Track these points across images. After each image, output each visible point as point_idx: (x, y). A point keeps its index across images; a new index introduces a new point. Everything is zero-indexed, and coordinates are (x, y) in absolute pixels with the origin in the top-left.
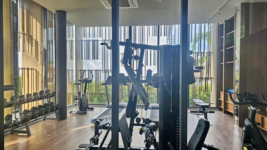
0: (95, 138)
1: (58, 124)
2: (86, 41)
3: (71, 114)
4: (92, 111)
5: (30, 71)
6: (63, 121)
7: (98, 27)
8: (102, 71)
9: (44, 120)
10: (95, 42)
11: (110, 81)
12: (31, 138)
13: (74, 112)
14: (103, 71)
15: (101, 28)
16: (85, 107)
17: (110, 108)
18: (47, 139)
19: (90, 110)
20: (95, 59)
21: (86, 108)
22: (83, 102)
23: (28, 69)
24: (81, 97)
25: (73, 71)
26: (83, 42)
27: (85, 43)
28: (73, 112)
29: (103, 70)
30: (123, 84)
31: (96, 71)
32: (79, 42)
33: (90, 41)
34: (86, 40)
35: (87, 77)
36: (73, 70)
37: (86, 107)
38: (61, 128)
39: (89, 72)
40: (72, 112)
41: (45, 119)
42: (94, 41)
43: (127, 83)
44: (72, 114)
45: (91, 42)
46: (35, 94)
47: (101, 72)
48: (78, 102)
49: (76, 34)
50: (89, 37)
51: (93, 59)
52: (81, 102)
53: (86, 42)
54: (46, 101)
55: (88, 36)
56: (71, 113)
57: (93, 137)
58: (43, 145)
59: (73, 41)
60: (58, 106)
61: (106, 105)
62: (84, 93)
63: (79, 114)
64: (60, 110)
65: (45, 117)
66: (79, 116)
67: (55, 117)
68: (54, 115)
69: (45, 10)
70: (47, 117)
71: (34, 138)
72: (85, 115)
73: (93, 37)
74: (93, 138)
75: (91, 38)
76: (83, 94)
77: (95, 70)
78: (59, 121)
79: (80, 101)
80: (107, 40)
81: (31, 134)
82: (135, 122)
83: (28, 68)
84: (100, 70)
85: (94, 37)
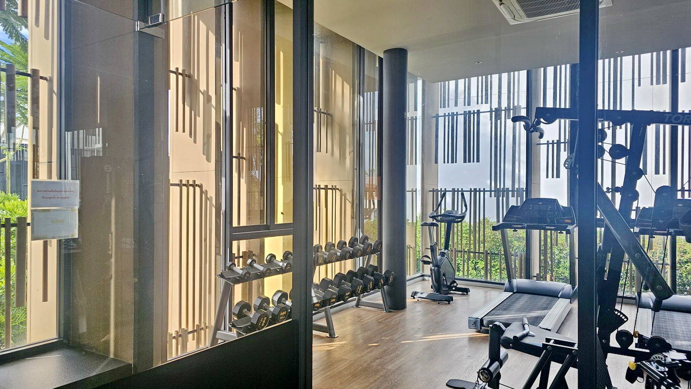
0: (492, 369)
1: (389, 320)
2: (449, 115)
3: (414, 298)
4: (464, 297)
5: (330, 192)
6: (399, 315)
7: (480, 77)
8: (491, 191)
9: (357, 305)
10: (470, 117)
11: (514, 219)
12: (336, 344)
13: (422, 293)
14: (493, 193)
15: (487, 79)
16: (448, 284)
17: (514, 293)
18: (370, 352)
19: (460, 293)
20: (469, 161)
21: (450, 288)
22: (442, 271)
23: (326, 188)
24: (439, 257)
25: (414, 193)
26: (441, 120)
27: (445, 122)
28: (419, 295)
29: (493, 189)
30: (551, 230)
31: (473, 193)
32: (430, 120)
33: (457, 114)
34: (447, 114)
35: (449, 208)
36: (414, 190)
37: (451, 284)
38: (397, 329)
39: (453, 195)
40: (415, 293)
41: (360, 304)
42: (467, 115)
43: (570, 227)
44: (416, 300)
45: (461, 119)
46: (342, 244)
47: (487, 194)
48: (431, 270)
49: (423, 102)
50: (456, 105)
51: (465, 162)
52: (439, 271)
53: (447, 118)
54: (360, 262)
55: (452, 102)
56: (414, 295)
57: (486, 366)
58: (365, 365)
59: (416, 119)
60: (387, 275)
61: (504, 284)
62: (445, 249)
63: (434, 300)
64: (392, 286)
65: (359, 300)
66: (435, 306)
67: (382, 302)
68: (377, 297)
69: (360, 50)
70: (364, 300)
71: (342, 346)
72: (449, 306)
73: (465, 105)
74: (488, 369)
75: (461, 109)
76: (443, 251)
77: (471, 191)
78: (390, 312)
79: (436, 268)
80: (503, 108)
81: (336, 336)
82: (614, 343)
83: (327, 186)
84: (484, 191)
85: (469, 104)
